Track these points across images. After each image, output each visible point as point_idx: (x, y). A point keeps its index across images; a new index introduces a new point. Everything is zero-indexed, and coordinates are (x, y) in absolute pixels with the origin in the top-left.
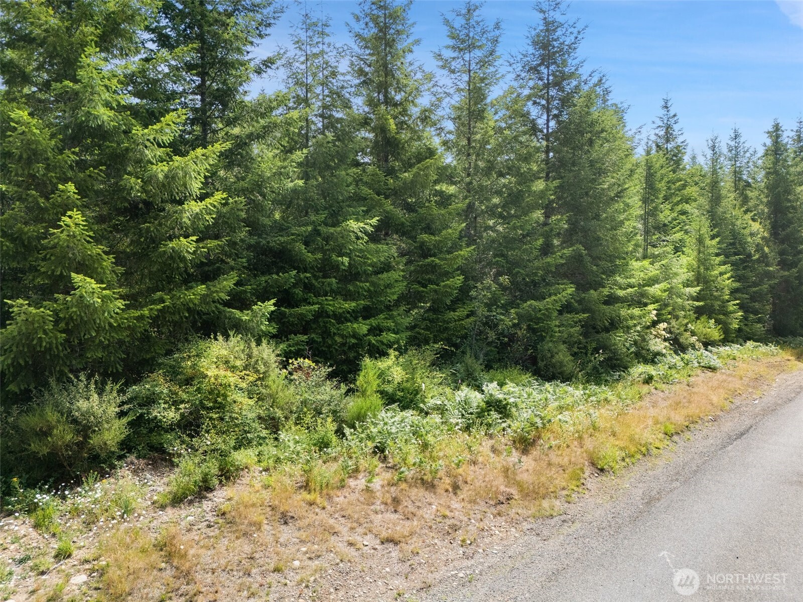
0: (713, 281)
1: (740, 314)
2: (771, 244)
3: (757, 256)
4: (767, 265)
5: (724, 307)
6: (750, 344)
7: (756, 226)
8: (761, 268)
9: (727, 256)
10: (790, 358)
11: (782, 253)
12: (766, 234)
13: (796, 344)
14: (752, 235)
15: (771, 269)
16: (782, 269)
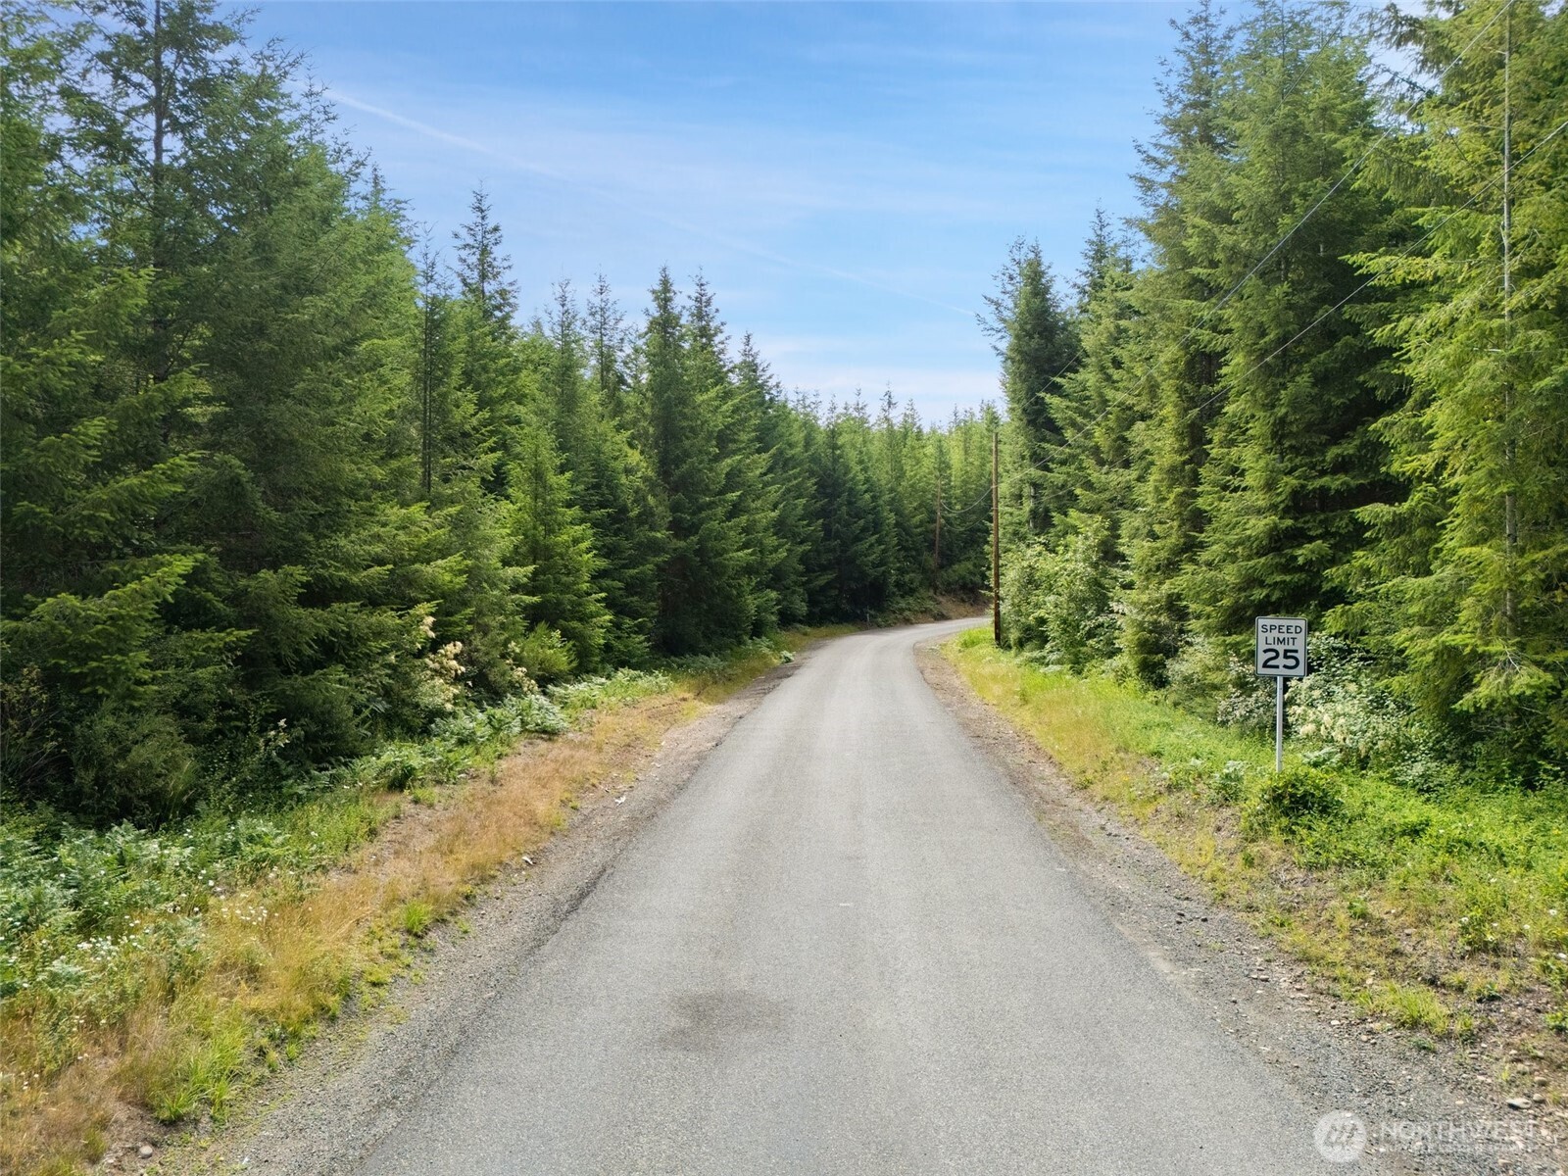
0: (562, 556)
1: (607, 617)
2: (658, 490)
3: (636, 511)
4: (652, 529)
5: (580, 605)
6: (623, 674)
7: (634, 457)
8: (643, 534)
9: (586, 508)
10: (687, 695)
11: (675, 508)
12: (650, 473)
13: (696, 669)
14: (628, 471)
15: (659, 535)
16: (676, 536)
